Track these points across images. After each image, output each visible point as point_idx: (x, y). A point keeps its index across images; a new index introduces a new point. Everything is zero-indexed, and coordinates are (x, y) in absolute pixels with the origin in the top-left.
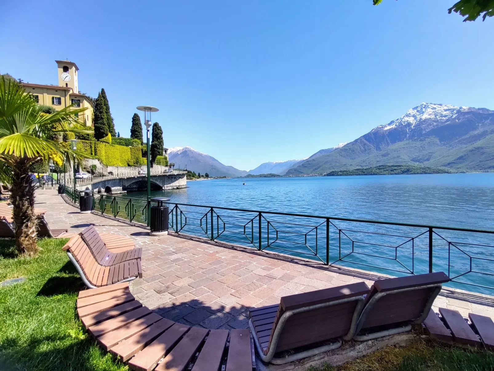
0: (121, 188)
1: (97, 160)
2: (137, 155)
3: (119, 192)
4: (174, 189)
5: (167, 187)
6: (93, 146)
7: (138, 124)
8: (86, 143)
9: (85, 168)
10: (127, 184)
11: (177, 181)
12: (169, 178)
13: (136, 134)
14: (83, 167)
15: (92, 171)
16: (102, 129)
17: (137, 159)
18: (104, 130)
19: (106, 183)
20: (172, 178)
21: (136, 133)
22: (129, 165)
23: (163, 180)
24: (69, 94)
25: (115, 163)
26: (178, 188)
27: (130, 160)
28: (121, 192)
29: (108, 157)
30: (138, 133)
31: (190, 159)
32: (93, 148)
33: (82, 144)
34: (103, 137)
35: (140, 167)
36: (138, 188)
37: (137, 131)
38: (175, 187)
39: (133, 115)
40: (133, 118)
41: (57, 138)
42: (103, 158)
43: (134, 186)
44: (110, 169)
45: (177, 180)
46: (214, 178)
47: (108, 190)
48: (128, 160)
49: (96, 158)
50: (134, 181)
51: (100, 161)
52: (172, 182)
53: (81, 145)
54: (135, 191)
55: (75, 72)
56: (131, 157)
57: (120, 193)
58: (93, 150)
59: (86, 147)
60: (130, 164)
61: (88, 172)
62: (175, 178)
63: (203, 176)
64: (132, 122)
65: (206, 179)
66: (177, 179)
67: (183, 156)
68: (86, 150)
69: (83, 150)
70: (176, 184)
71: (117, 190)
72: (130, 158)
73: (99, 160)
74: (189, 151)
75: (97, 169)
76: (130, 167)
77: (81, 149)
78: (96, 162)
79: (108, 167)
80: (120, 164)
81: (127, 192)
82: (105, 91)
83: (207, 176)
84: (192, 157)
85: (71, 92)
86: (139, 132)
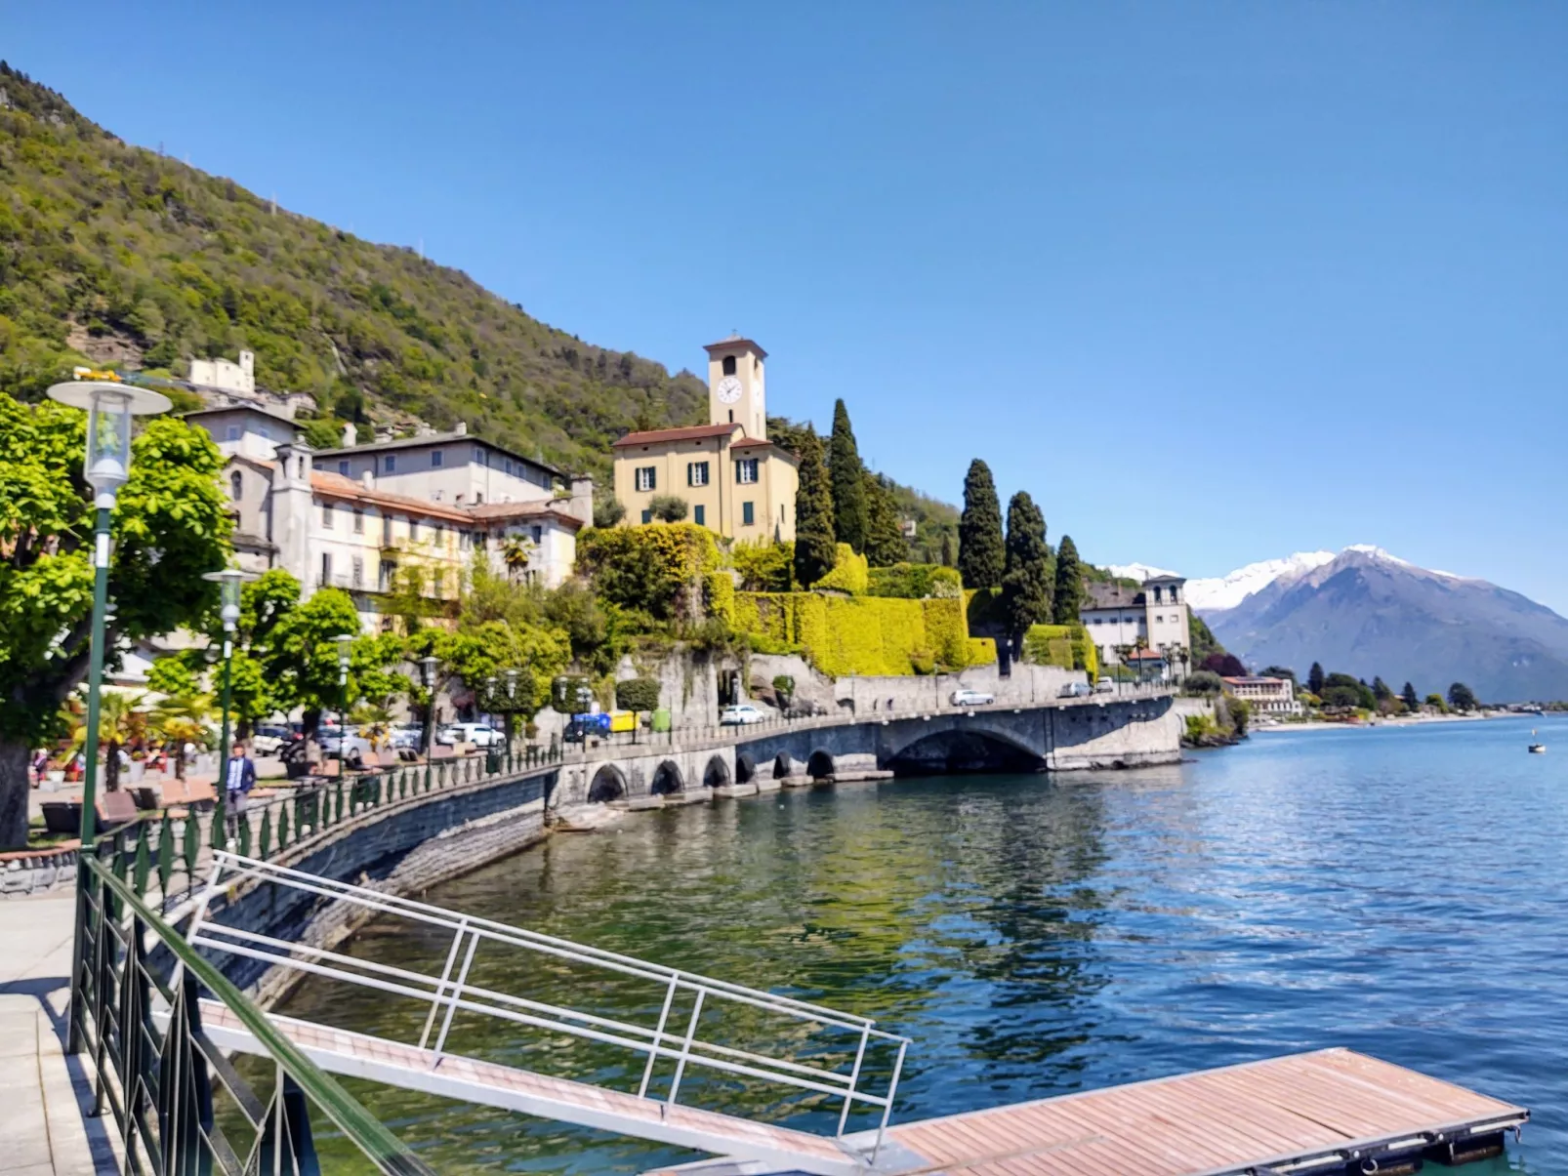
0: (872, 758)
1: (797, 659)
2: (946, 633)
3: (862, 775)
4: (1100, 767)
5: (1065, 758)
6: (789, 610)
7: (982, 499)
8: (769, 600)
9: (755, 688)
10: (895, 747)
11: (1115, 734)
12: (1074, 720)
13: (978, 542)
14: (750, 684)
15: (780, 696)
16: (814, 548)
17: (948, 644)
18: (821, 552)
19: (814, 739)
20: (1090, 719)
21: (979, 536)
22: (918, 672)
23: (1048, 727)
24: (729, 445)
25: (863, 664)
26: (1119, 766)
27: (921, 650)
28: (870, 774)
29: (838, 646)
30: (986, 538)
31: (1380, 612)
32: (790, 618)
33: (755, 607)
34: (820, 576)
35: (958, 677)
36: (947, 760)
37: (979, 529)
38: (1107, 761)
39: (968, 465)
40: (966, 481)
41: (684, 596)
42: (821, 650)
43: (934, 754)
44: (842, 689)
45: (1113, 728)
46: (1520, 710)
47: (820, 766)
48: (915, 650)
49: (794, 653)
50: (922, 734)
51: (809, 661)
52: (1091, 736)
53: (751, 611)
54: (936, 772)
55: (756, 365)
56: (927, 639)
57: (867, 779)
58: (790, 624)
59: (769, 612)
60: (923, 665)
61: (768, 701)
62: (1104, 719)
63: (1432, 701)
64: (965, 493)
65: (1452, 717)
66: (1117, 722)
67: (1340, 600)
68: (767, 624)
69: (758, 626)
70: (1110, 745)
71: (854, 766)
72: (923, 643)
73: (804, 659)
74: (1369, 568)
75: (795, 691)
76: (918, 678)
77: (752, 622)
78: (793, 667)
79: (838, 680)
80: (885, 668)
81: (896, 776)
82: (848, 406)
83: (1461, 699)
84: (1387, 599)
85: (737, 437)
86: (989, 533)
